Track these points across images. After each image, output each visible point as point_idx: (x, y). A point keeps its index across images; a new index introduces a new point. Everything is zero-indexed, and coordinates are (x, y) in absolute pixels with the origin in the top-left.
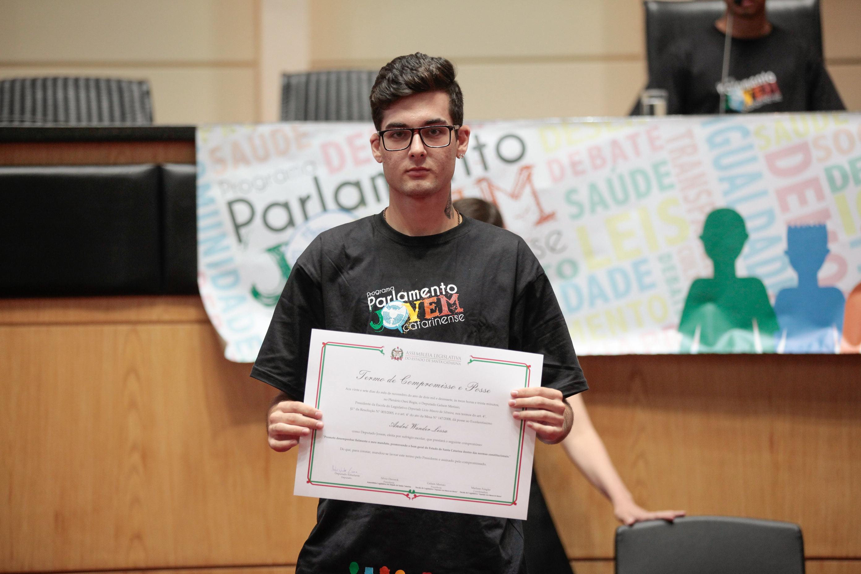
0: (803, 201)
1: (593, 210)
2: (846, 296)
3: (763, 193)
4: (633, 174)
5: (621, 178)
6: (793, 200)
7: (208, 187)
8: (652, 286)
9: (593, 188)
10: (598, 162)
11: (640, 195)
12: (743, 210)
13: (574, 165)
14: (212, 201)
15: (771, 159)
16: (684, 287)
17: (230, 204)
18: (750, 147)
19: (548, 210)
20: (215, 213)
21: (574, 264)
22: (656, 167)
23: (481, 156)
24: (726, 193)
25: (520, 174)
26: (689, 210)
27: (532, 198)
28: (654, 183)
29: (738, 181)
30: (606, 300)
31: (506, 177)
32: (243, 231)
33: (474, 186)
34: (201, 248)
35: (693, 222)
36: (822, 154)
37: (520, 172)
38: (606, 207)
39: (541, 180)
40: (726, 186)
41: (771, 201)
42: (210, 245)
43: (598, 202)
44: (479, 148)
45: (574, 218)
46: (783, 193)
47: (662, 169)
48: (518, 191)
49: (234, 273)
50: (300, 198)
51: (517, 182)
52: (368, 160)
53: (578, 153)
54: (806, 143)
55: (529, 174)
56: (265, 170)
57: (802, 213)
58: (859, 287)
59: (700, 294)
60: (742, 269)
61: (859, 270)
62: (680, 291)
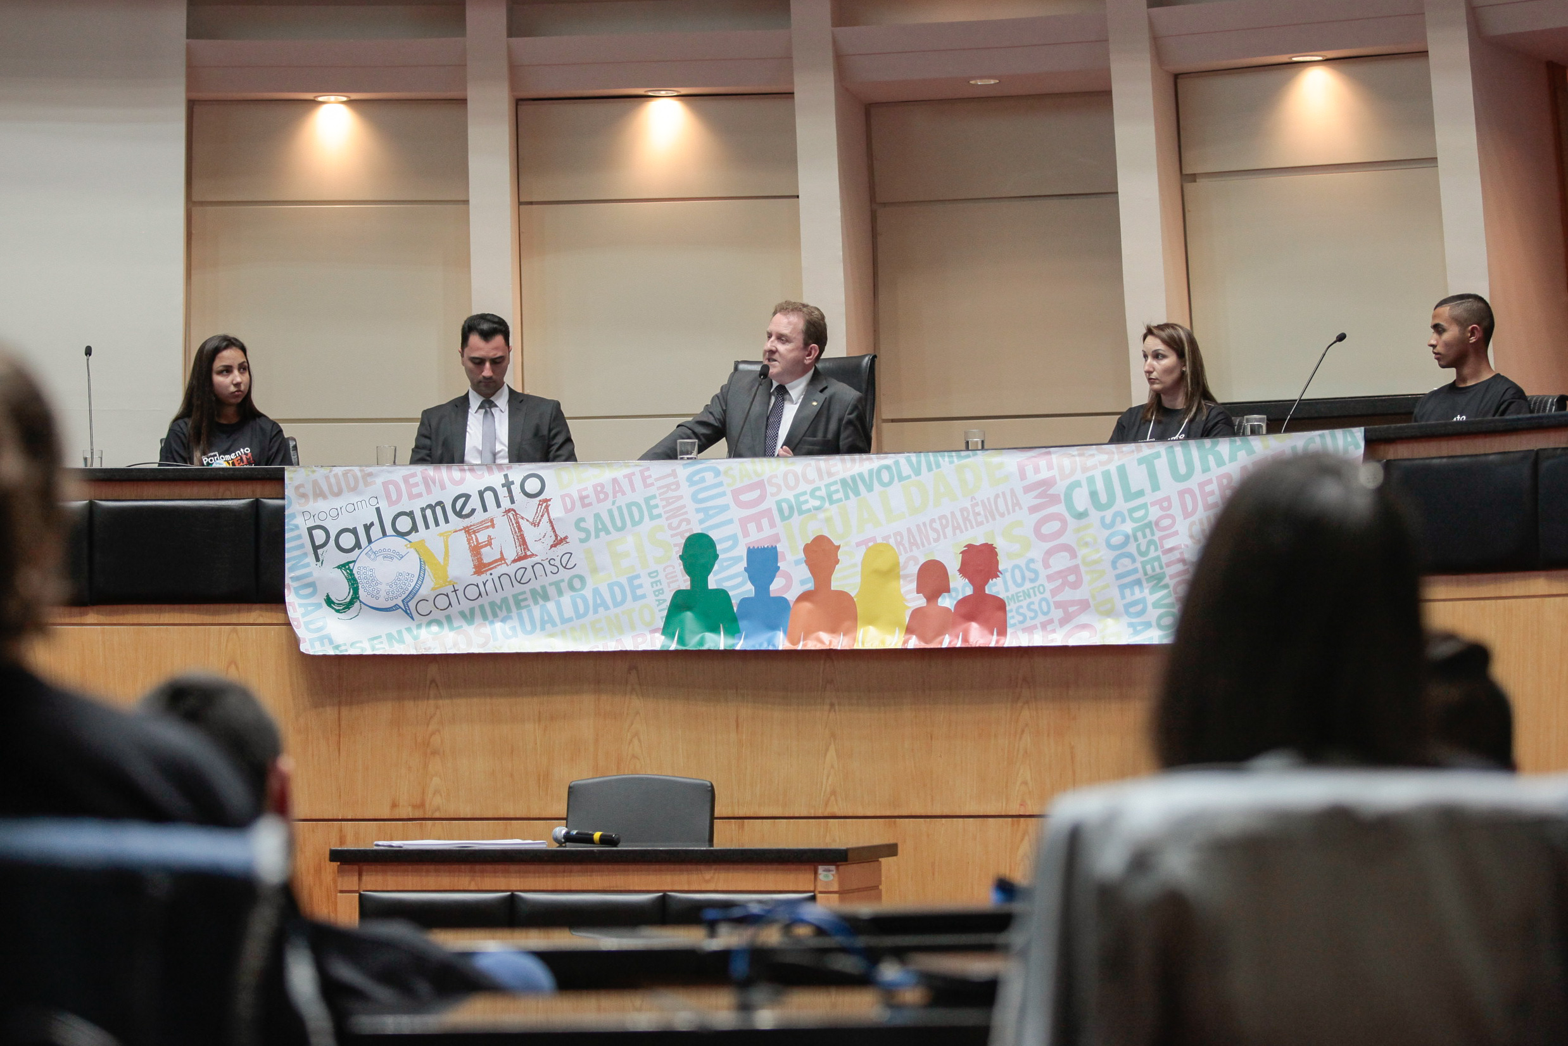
0: (760, 529)
1: (597, 536)
2: (791, 604)
3: (731, 521)
4: (629, 506)
5: (620, 508)
6: (752, 527)
7: (294, 516)
8: (643, 596)
9: (597, 516)
10: (602, 496)
11: (635, 524)
12: (714, 535)
13: (582, 498)
14: (297, 527)
15: (736, 493)
16: (668, 597)
17: (310, 530)
18: (721, 484)
19: (561, 535)
20: (299, 537)
21: (582, 578)
22: (647, 500)
23: (510, 491)
24: (701, 522)
25: (540, 506)
26: (672, 536)
27: (549, 525)
28: (646, 513)
29: (711, 512)
30: (607, 608)
31: (528, 509)
32: (320, 551)
33: (504, 515)
34: (287, 565)
35: (675, 545)
36: (774, 490)
37: (539, 505)
38: (608, 532)
39: (556, 511)
40: (701, 516)
41: (735, 528)
42: (294, 562)
43: (601, 528)
44: (508, 485)
45: (582, 541)
46: (744, 522)
47: (652, 502)
48: (538, 519)
49: (312, 585)
50: (365, 526)
51: (537, 512)
52: (420, 495)
53: (586, 489)
54: (763, 480)
55: (547, 507)
56: (338, 502)
57: (758, 537)
58: (804, 597)
59: (680, 603)
60: (712, 583)
61: (803, 582)
62: (665, 601)
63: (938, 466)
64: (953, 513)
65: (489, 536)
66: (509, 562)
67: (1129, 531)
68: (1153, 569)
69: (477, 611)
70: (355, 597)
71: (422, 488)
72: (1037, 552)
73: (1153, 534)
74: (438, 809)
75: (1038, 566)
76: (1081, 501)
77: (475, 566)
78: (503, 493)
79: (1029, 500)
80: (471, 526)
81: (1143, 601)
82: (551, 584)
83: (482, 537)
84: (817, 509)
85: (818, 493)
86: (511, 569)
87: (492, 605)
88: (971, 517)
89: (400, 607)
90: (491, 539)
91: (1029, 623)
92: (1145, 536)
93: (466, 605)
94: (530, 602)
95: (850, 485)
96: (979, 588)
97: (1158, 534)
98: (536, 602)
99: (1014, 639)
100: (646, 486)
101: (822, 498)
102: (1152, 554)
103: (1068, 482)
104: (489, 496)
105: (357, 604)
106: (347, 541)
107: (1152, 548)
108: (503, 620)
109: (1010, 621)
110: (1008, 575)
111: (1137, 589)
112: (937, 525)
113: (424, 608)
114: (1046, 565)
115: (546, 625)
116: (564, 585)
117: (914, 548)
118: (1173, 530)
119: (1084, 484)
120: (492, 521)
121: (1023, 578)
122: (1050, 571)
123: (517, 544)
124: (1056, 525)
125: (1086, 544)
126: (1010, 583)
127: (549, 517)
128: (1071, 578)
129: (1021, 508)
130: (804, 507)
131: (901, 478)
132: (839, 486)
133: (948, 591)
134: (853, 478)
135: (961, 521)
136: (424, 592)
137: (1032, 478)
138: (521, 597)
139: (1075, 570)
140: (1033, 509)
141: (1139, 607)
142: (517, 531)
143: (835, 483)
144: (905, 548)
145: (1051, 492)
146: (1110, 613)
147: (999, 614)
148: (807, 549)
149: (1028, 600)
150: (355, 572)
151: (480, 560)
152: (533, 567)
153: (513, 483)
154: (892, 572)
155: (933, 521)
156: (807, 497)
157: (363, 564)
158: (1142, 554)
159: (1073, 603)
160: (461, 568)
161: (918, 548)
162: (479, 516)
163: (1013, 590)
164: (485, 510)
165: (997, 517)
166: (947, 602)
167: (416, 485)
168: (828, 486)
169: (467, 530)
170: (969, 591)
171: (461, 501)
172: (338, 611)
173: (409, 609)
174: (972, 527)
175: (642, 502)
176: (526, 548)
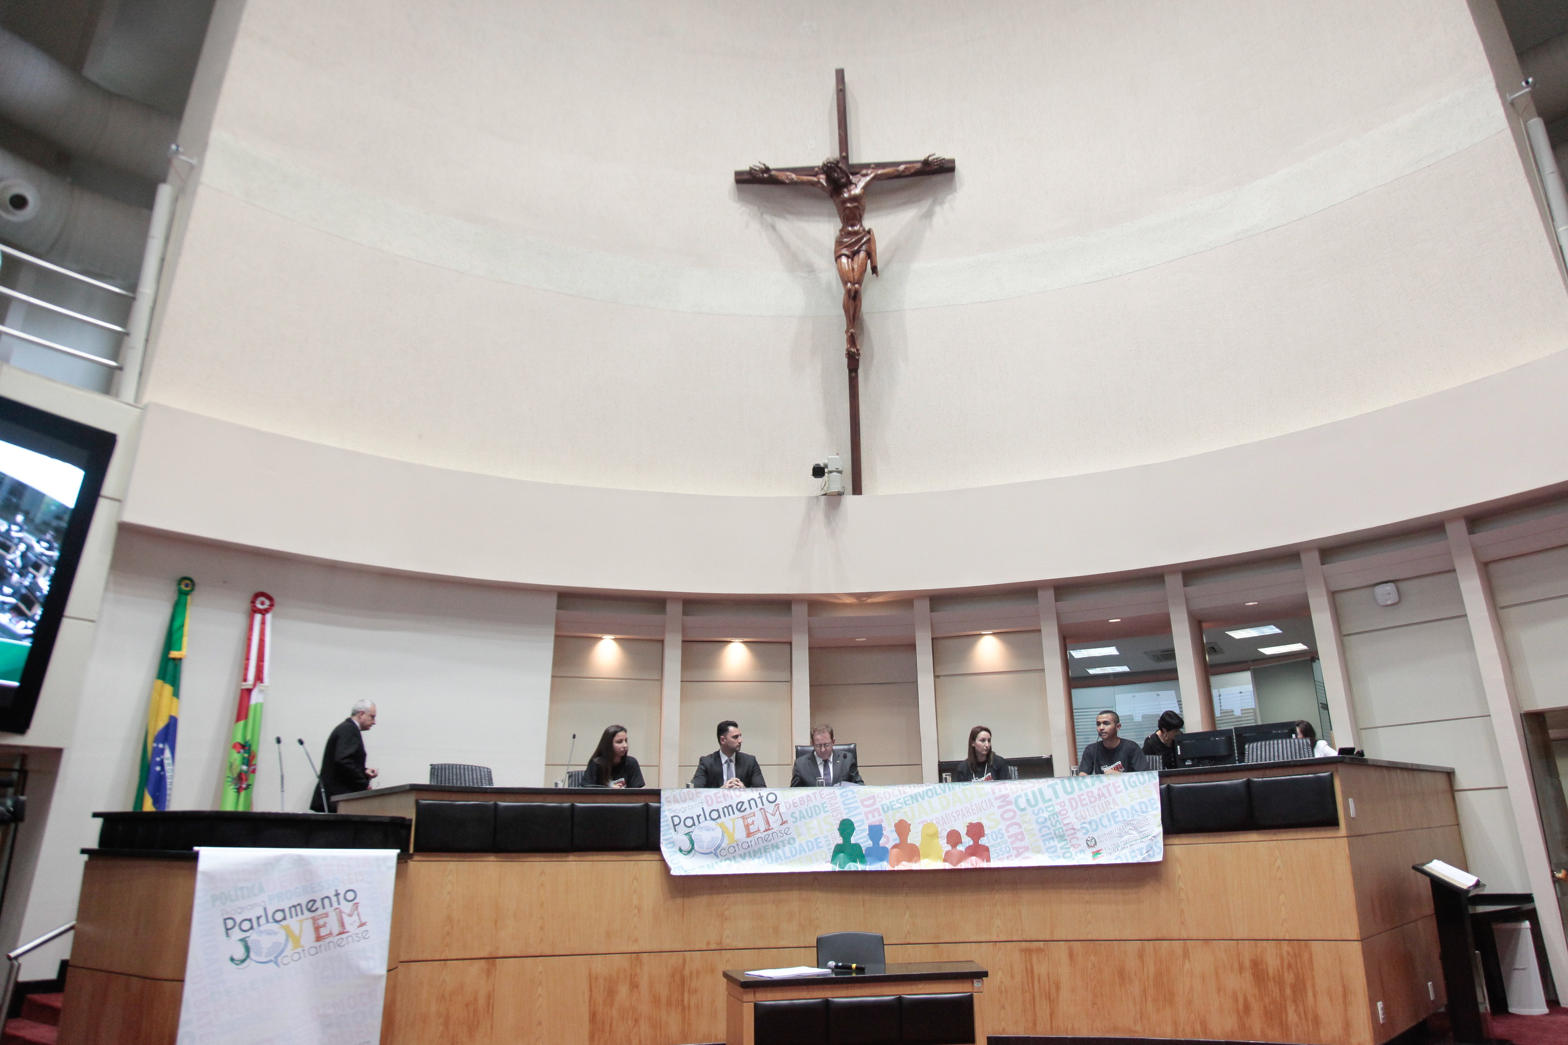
0: (874, 816)
1: (800, 820)
2: (889, 850)
3: (860, 813)
4: (814, 807)
5: (810, 808)
6: (870, 816)
7: (664, 811)
8: (822, 847)
9: (801, 812)
10: (802, 803)
11: (817, 815)
12: (853, 819)
13: (794, 803)
14: (666, 816)
15: (862, 801)
16: (833, 847)
17: (672, 817)
18: (855, 797)
19: (785, 820)
20: (667, 821)
21: (794, 839)
22: (822, 804)
23: (761, 800)
24: (847, 814)
26: (834, 820)
27: (779, 815)
28: (822, 810)
29: (851, 809)
30: (806, 852)
31: (770, 808)
32: (676, 827)
33: (759, 811)
34: (662, 834)
35: (835, 824)
36: (880, 799)
37: (774, 806)
38: (805, 819)
39: (782, 809)
40: (847, 811)
41: (863, 817)
42: (664, 832)
43: (802, 817)
44: (761, 797)
45: (794, 822)
46: (866, 814)
47: (825, 805)
48: (774, 813)
49: (673, 843)
50: (697, 816)
51: (773, 810)
52: (721, 802)
53: (795, 799)
54: (874, 796)
55: (778, 807)
56: (685, 805)
57: (874, 820)
58: (895, 846)
59: (838, 850)
60: (853, 840)
61: (895, 840)
62: (831, 848)
63: (954, 789)
64: (962, 809)
65: (753, 821)
66: (761, 832)
67: (1046, 816)
68: (1059, 832)
69: (747, 853)
70: (693, 848)
71: (722, 799)
72: (1003, 825)
73: (1058, 817)
74: (728, 945)
75: (1004, 831)
76: (1022, 803)
77: (747, 834)
78: (759, 801)
79: (997, 803)
80: (744, 816)
81: (1055, 846)
82: (780, 842)
83: (750, 821)
84: (900, 808)
85: (899, 801)
86: (762, 835)
87: (754, 851)
88: (970, 810)
89: (713, 853)
91: (1001, 857)
92: (1054, 819)
93: (742, 851)
94: (771, 850)
95: (914, 798)
96: (976, 842)
97: (1060, 817)
98: (773, 850)
99: (994, 864)
100: (822, 798)
101: (902, 803)
102: (1058, 826)
103: (1015, 795)
104: (752, 802)
105: (693, 851)
106: (689, 822)
107: (1058, 823)
108: (759, 858)
109: (992, 856)
110: (990, 836)
111: (1051, 841)
112: (954, 814)
113: (723, 853)
114: (1008, 831)
115: (778, 859)
116: (786, 842)
117: (945, 824)
118: (1067, 816)
119: (1023, 797)
120: (754, 813)
121: (997, 837)
122: (1010, 834)
123: (765, 824)
124: (1011, 814)
125: (1026, 822)
126: (991, 839)
127: (779, 812)
128: (1020, 837)
129: (994, 807)
130: (894, 807)
131: (937, 794)
132: (909, 798)
133: (961, 843)
134: (915, 794)
135: (966, 813)
136: (724, 845)
137: (998, 794)
138: (766, 848)
139: (1021, 833)
140: (1000, 807)
141: (1054, 849)
142: (765, 818)
143: (908, 796)
144: (940, 825)
145: (1007, 800)
146: (1039, 852)
147: (986, 853)
148: (896, 825)
149: (1000, 847)
150: (692, 836)
151: (749, 830)
152: (772, 834)
153: (763, 797)
154: (935, 835)
155: (953, 812)
156: (895, 803)
157: (697, 833)
158: (1053, 826)
159: (1021, 848)
160: (740, 834)
161: (946, 824)
162: (748, 811)
163: (992, 842)
164: (751, 808)
165: (983, 811)
166: (961, 848)
167: (720, 797)
168: (904, 798)
169: (743, 818)
170: (971, 843)
171: (741, 804)
172: (684, 854)
173: (717, 854)
174: (971, 815)
175: (820, 805)
176: (769, 825)
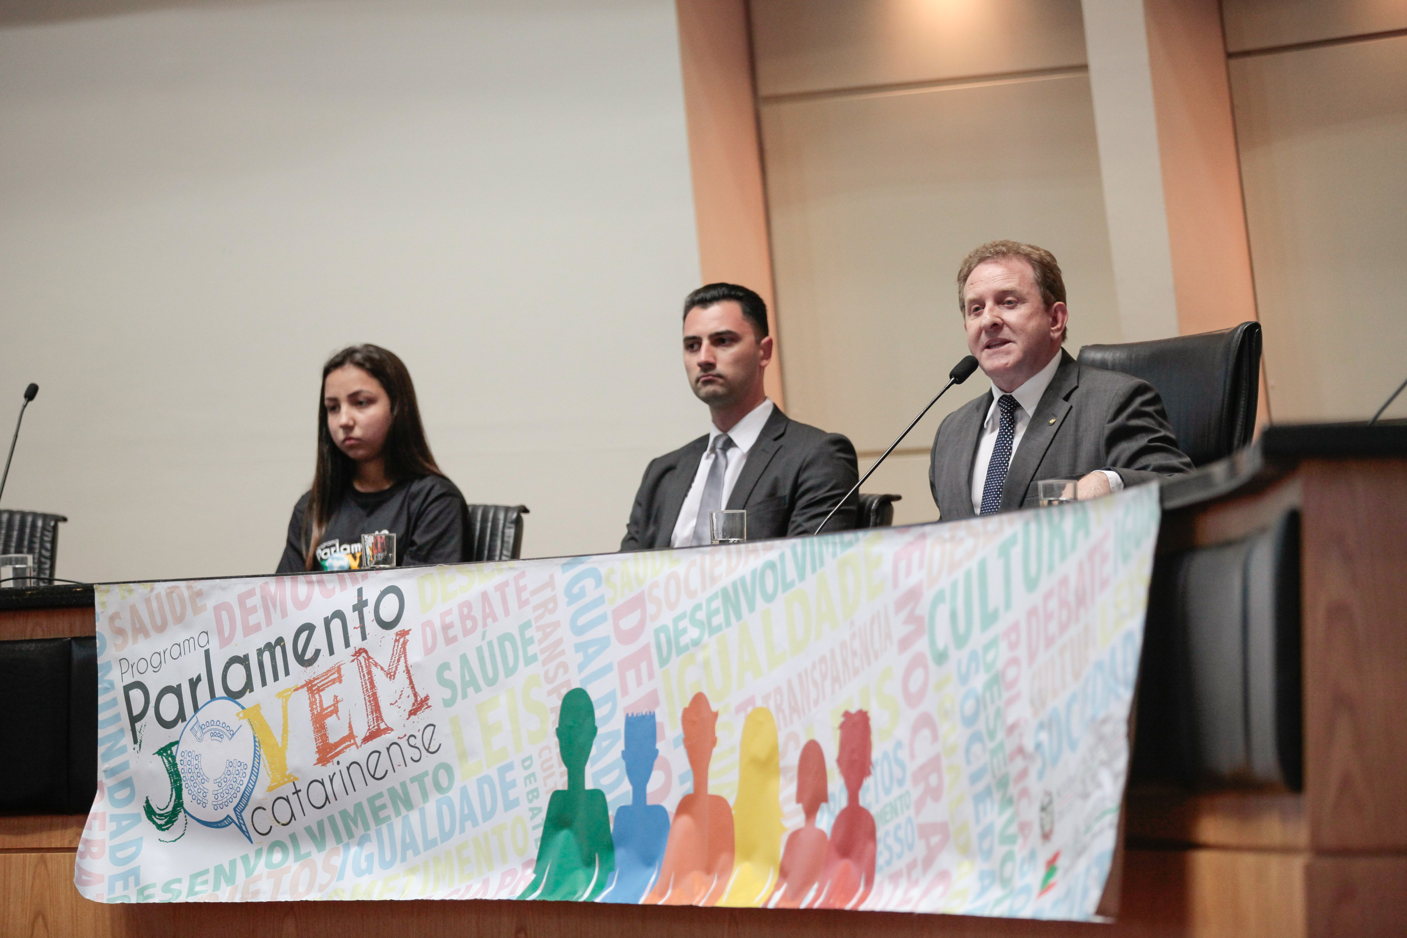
0: (639, 679)
1: (464, 694)
2: (670, 820)
4: (501, 641)
5: (491, 646)
7: (107, 666)
8: (516, 802)
9: (464, 660)
10: (469, 624)
13: (446, 628)
14: (112, 684)
16: (544, 804)
17: (127, 689)
18: (601, 601)
19: (421, 694)
20: (114, 701)
21: (448, 770)
23: (362, 618)
24: (579, 668)
25: (397, 643)
27: (405, 675)
28: (521, 653)
29: (589, 649)
30: (476, 822)
31: (382, 648)
32: (138, 726)
33: (353, 661)
34: (101, 750)
35: (552, 708)
36: (654, 609)
37: (396, 641)
38: (477, 688)
39: (415, 654)
40: (580, 657)
41: (614, 679)
42: (109, 745)
43: (469, 683)
44: (358, 608)
45: (448, 702)
46: (623, 669)
47: (527, 634)
48: (394, 666)
49: (129, 782)
50: (191, 681)
51: (393, 654)
52: (258, 628)
53: (449, 612)
55: (405, 643)
56: (161, 642)
57: (636, 696)
58: (684, 806)
59: (555, 814)
60: (589, 779)
61: (682, 779)
65: (336, 697)
66: (359, 741)
70: (180, 802)
77: (321, 749)
78: (352, 619)
80: (315, 679)
82: (411, 779)
83: (327, 698)
84: (696, 643)
86: (362, 752)
87: (343, 816)
89: (233, 821)
90: (338, 702)
93: (310, 815)
96: (854, 796)
99: (880, 900)
104: (336, 627)
105: (182, 814)
106: (169, 708)
107: (999, 723)
109: (878, 860)
113: (263, 821)
115: (407, 851)
116: (427, 781)
117: (794, 718)
120: (339, 670)
123: (369, 710)
127: (406, 662)
133: (826, 799)
136: (259, 790)
142: (369, 687)
144: (785, 719)
147: (870, 847)
148: (685, 718)
150: (178, 760)
151: (323, 737)
152: (388, 749)
153: (364, 607)
154: (771, 762)
157: (188, 748)
160: (302, 752)
161: (799, 717)
162: (324, 663)
164: (332, 652)
166: (824, 821)
169: (312, 687)
170: (845, 800)
171: (304, 635)
172: (159, 828)
173: (244, 825)
175: (516, 633)
176: (380, 718)
